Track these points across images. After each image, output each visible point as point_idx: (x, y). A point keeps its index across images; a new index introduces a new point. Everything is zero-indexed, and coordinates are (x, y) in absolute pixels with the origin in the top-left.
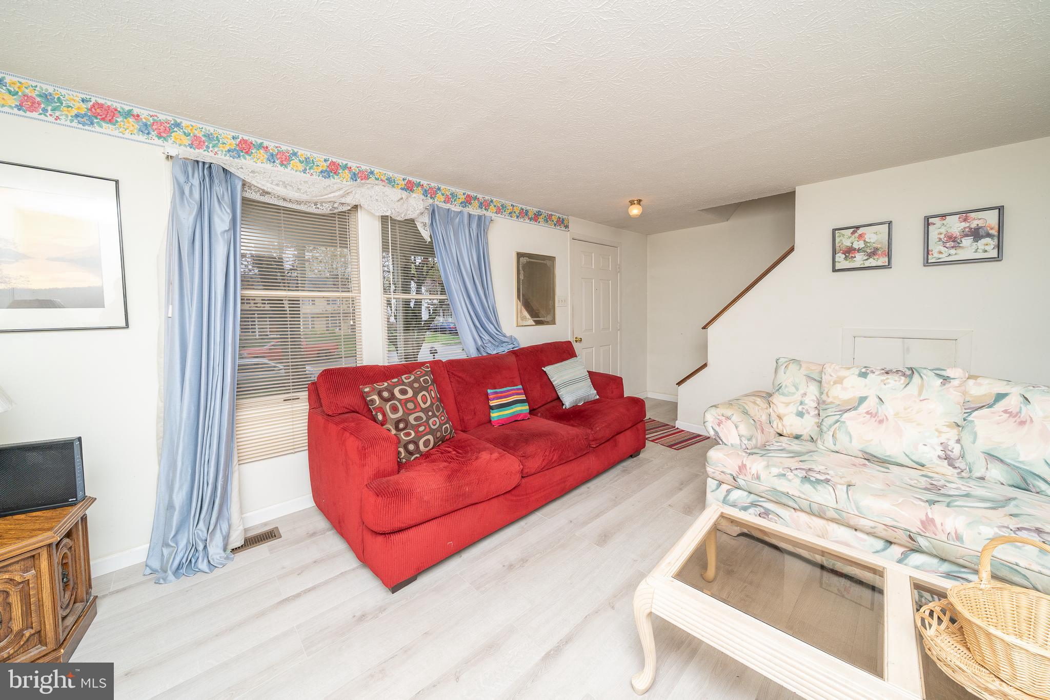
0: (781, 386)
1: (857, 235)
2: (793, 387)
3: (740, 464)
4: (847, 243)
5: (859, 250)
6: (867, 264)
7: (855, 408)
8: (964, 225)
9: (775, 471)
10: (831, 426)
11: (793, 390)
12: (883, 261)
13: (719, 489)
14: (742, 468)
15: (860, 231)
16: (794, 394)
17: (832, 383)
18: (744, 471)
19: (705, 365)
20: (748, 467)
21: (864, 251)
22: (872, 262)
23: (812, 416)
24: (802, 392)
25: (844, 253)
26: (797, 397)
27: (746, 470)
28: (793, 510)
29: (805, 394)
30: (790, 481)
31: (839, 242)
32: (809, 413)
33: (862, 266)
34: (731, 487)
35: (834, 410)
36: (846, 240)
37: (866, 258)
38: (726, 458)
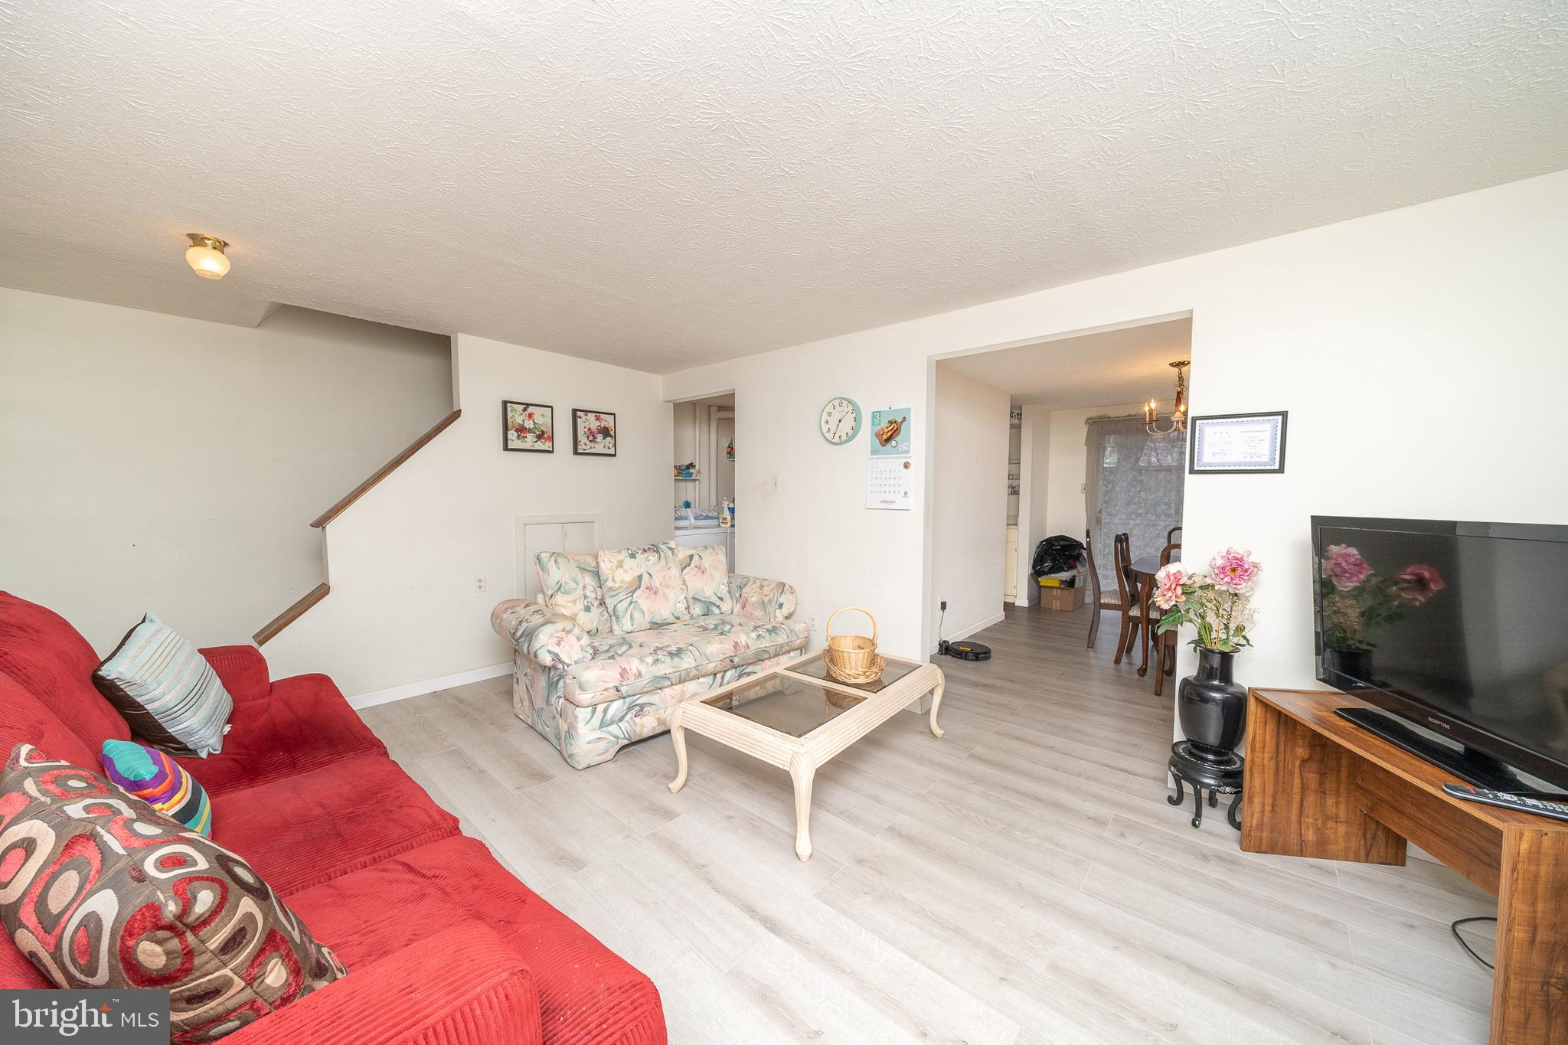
0: (561, 584)
1: (527, 413)
2: (573, 582)
3: (620, 670)
4: (519, 420)
5: (530, 431)
6: (536, 447)
7: (639, 587)
8: (598, 423)
9: (649, 660)
10: (627, 609)
11: (573, 585)
12: (547, 446)
13: (595, 715)
14: (623, 673)
15: (531, 409)
16: (576, 589)
17: (615, 568)
18: (626, 676)
19: (322, 591)
20: (628, 670)
21: (534, 433)
22: (540, 445)
23: (597, 607)
24: (582, 585)
25: (517, 430)
26: (579, 591)
27: (628, 673)
28: (660, 691)
29: (585, 587)
30: (663, 662)
31: (511, 418)
32: (593, 605)
33: (532, 448)
34: (607, 704)
35: (624, 593)
36: (517, 417)
37: (535, 440)
38: (605, 672)
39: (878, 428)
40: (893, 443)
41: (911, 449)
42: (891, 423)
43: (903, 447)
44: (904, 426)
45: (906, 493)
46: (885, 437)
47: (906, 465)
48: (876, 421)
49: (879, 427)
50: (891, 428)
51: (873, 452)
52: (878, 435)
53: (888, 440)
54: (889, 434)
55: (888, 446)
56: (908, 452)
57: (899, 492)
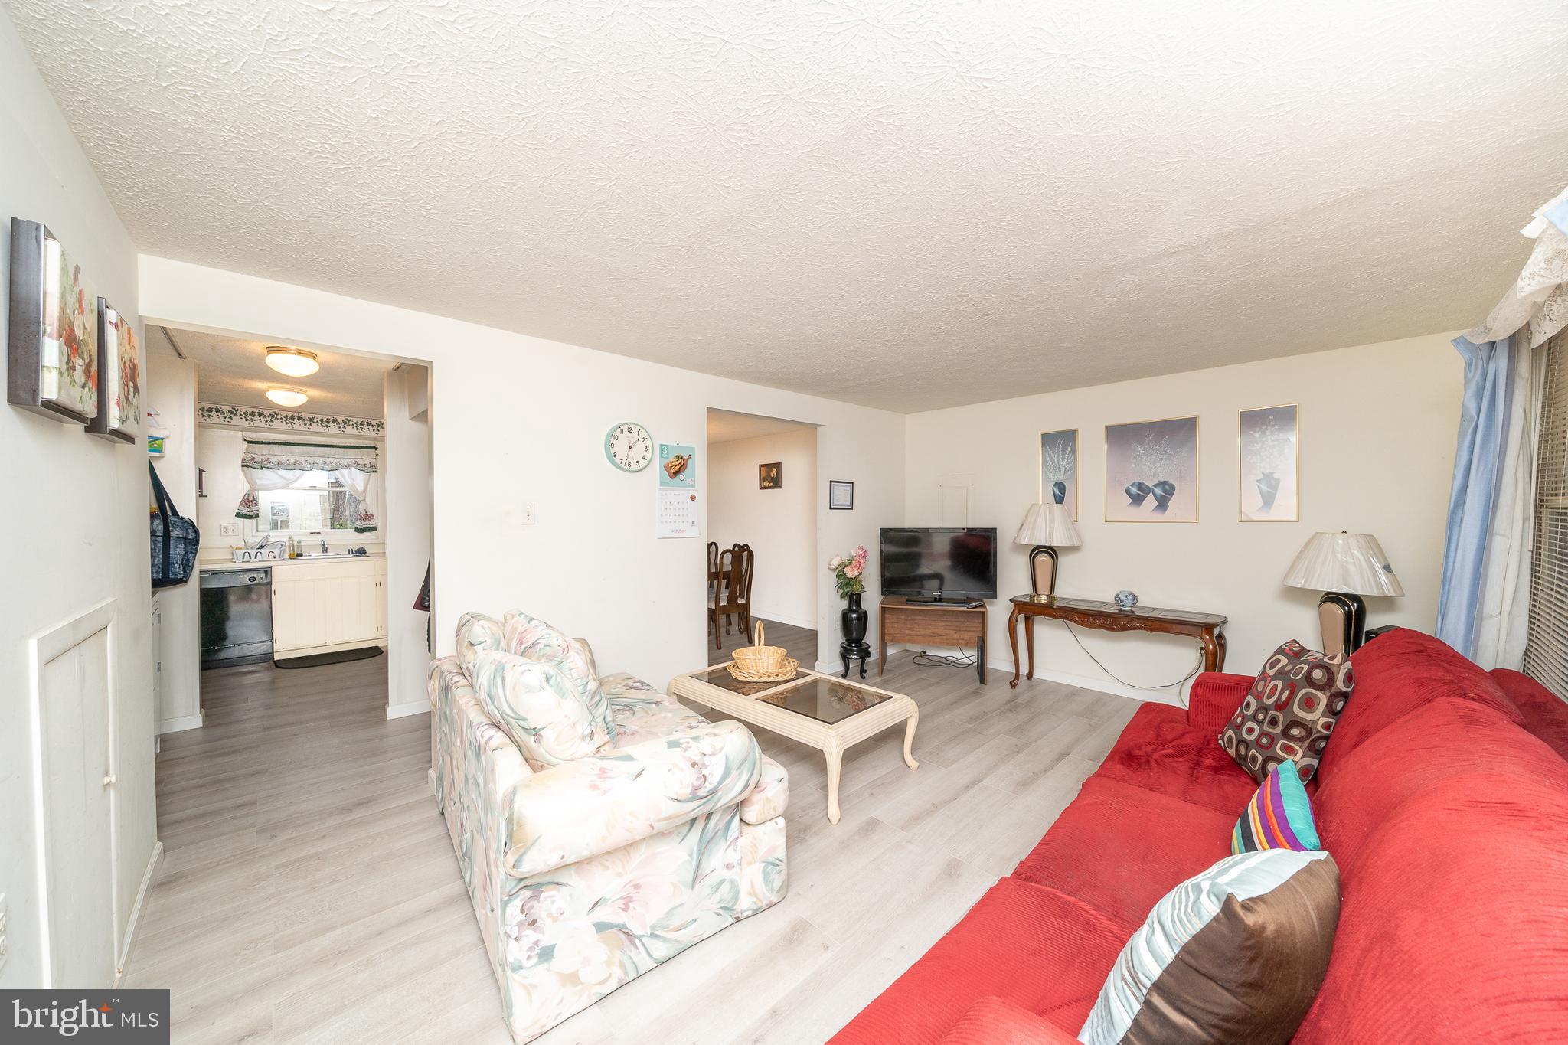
39: (666, 461)
40: (681, 477)
41: (696, 484)
42: (678, 458)
43: (689, 481)
44: (689, 462)
45: (693, 523)
46: (673, 470)
47: (693, 498)
48: (665, 454)
49: (668, 460)
50: (679, 462)
51: (663, 484)
52: (667, 467)
53: (677, 473)
54: (677, 468)
55: (677, 479)
56: (693, 486)
57: (687, 522)
